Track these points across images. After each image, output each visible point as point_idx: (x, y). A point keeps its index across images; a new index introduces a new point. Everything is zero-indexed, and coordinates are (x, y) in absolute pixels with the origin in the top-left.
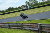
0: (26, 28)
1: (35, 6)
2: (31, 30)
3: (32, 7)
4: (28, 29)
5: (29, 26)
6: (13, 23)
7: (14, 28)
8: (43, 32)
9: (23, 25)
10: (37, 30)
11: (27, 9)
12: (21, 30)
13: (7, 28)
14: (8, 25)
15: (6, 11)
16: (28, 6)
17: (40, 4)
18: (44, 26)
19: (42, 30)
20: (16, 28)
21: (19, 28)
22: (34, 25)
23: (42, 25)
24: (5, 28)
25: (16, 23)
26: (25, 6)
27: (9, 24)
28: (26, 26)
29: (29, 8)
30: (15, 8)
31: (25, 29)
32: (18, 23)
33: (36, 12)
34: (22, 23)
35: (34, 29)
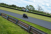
0: (20, 25)
1: (32, 12)
2: (23, 28)
3: (29, 11)
4: (21, 26)
5: (23, 24)
6: (11, 17)
7: (11, 21)
8: (31, 32)
9: (18, 22)
10: (27, 29)
11: (25, 11)
12: (15, 24)
13: (6, 19)
14: (7, 17)
15: (10, 6)
16: (27, 9)
17: (36, 11)
18: (33, 28)
19: (31, 31)
20: (12, 22)
21: (14, 22)
22: (27, 25)
23: (32, 28)
24: (4, 18)
25: (14, 18)
26: (25, 8)
27: (9, 16)
28: (20, 23)
29: (27, 11)
30: (17, 7)
31: (18, 25)
32: (15, 19)
33: (31, 16)
34: (18, 20)
35: (25, 28)
